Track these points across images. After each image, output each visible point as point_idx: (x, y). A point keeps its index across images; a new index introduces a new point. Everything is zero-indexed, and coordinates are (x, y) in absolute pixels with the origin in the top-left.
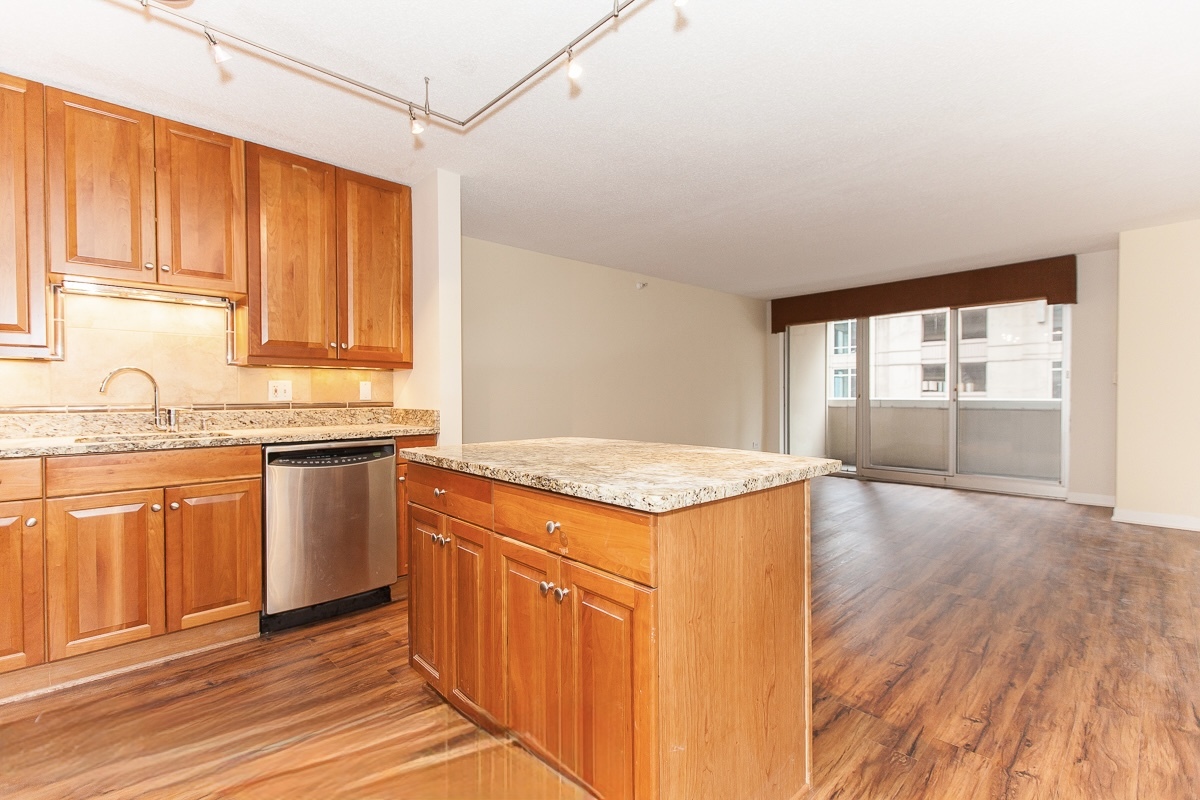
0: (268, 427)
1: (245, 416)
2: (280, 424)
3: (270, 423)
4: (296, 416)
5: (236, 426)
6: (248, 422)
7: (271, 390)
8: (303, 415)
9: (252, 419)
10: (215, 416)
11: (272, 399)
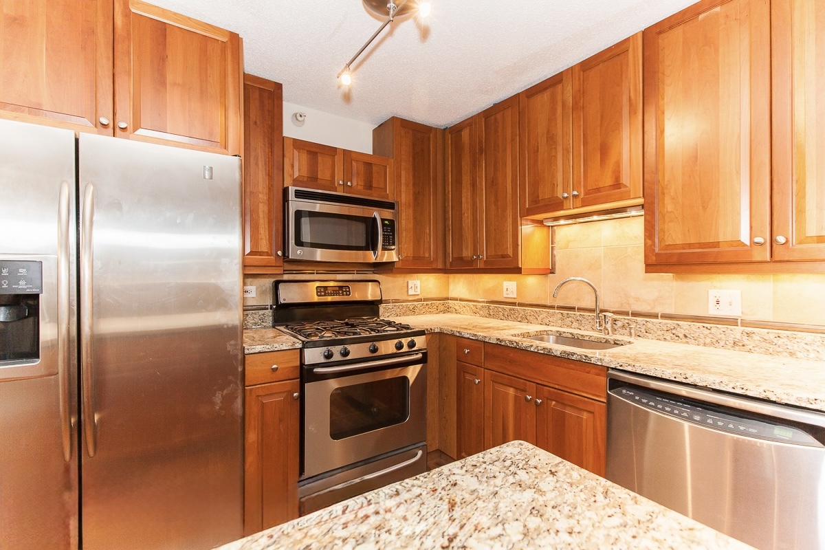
0: (705, 344)
1: (679, 329)
2: (722, 343)
3: (708, 341)
4: (745, 338)
5: (668, 338)
6: (681, 336)
7: (712, 302)
8: (756, 338)
9: (687, 332)
10: (649, 325)
11: (713, 312)
